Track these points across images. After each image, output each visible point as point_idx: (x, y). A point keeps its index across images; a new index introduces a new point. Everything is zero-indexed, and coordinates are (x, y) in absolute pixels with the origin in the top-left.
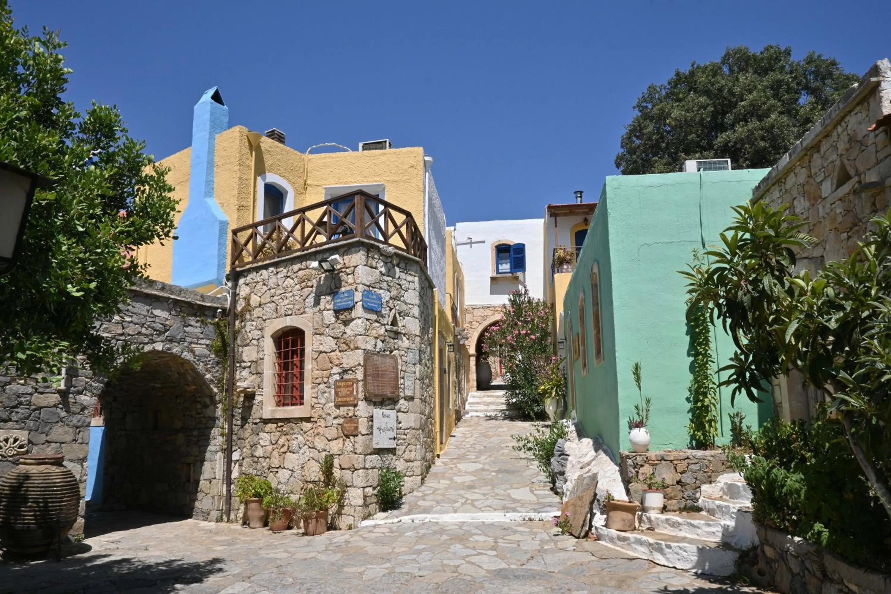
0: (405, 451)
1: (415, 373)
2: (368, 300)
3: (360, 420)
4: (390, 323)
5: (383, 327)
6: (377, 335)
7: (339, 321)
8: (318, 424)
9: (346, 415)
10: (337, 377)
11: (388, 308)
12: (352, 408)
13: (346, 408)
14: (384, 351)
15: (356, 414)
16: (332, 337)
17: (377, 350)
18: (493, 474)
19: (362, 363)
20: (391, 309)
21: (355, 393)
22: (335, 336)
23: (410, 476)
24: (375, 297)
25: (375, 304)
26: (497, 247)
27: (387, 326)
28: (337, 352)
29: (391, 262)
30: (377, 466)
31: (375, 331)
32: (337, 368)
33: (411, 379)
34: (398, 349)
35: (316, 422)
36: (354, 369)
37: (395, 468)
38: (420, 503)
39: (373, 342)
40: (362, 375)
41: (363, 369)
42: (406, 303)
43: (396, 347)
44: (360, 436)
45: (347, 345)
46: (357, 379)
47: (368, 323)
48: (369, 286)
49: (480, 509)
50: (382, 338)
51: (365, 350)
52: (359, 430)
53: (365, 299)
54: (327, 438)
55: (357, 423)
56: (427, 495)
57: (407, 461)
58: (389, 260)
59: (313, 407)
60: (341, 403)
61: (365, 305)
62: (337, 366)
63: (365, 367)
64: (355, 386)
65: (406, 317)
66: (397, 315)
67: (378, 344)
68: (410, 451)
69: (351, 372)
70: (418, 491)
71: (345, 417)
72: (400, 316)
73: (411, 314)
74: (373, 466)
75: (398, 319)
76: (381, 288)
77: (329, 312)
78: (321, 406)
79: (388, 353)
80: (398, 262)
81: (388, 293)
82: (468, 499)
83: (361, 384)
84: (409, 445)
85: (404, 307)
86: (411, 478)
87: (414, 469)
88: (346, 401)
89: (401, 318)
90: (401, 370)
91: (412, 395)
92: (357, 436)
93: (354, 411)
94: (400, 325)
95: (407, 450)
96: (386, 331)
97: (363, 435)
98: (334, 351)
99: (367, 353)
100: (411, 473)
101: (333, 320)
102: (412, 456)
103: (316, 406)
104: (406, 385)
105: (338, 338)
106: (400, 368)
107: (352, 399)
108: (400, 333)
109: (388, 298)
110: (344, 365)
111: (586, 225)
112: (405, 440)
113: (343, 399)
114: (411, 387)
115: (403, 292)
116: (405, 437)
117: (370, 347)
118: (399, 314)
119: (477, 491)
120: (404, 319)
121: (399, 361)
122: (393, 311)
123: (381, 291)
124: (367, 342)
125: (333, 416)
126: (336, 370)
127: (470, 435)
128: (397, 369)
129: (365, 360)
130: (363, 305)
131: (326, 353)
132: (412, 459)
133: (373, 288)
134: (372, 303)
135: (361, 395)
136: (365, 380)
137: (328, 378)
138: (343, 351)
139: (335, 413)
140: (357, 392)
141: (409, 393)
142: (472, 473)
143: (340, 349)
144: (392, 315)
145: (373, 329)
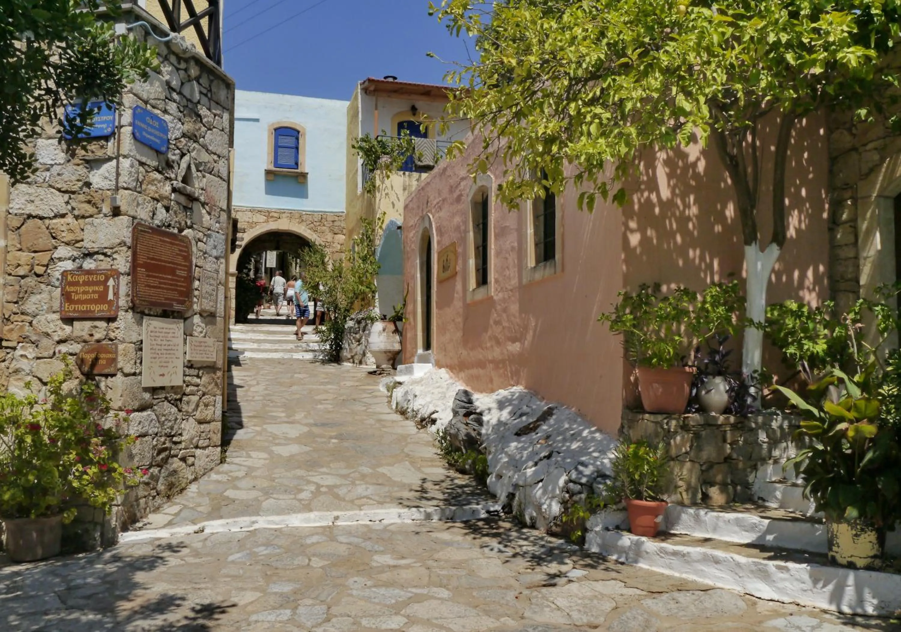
0: (197, 406)
1: (217, 271)
2: (143, 126)
3: (121, 347)
4: (180, 178)
5: (168, 183)
6: (156, 196)
7: (77, 161)
8: (19, 352)
9: (87, 337)
10: (69, 265)
11: (177, 151)
12: (102, 324)
13: (88, 324)
14: (169, 226)
15: (112, 335)
16: (59, 190)
17: (157, 222)
18: (334, 441)
19: (129, 241)
20: (183, 155)
21: (111, 296)
22: (65, 187)
23: (204, 448)
24: (156, 124)
25: (155, 136)
26: (276, 130)
27: (175, 182)
28: (70, 219)
29: (186, 70)
30: (150, 432)
31: (154, 188)
32: (69, 248)
33: (212, 282)
34: (191, 227)
35: (14, 349)
36: (109, 252)
37: (181, 434)
38: (230, 493)
39: (149, 207)
40: (128, 265)
41: (129, 253)
42: (207, 150)
43: (189, 223)
44: (119, 375)
45: (94, 205)
46: (116, 271)
47: (141, 169)
48: (146, 102)
49: (352, 501)
50: (165, 202)
51: (134, 218)
52: (120, 365)
53: (138, 123)
54: (40, 380)
55: (116, 352)
56: (237, 478)
57: (200, 422)
58: (183, 65)
59: (8, 320)
60: (76, 315)
61: (137, 135)
62: (67, 244)
63: (134, 249)
64: (111, 283)
65: (207, 175)
66: (193, 168)
67: (158, 213)
68: (206, 405)
69: (101, 257)
70: (218, 473)
71: (85, 341)
72: (198, 171)
73: (215, 169)
74: (144, 431)
75: (195, 175)
76: (165, 111)
77: (50, 141)
78: (29, 318)
79: (176, 231)
80: (198, 73)
81: (179, 125)
82: (319, 486)
83: (124, 281)
84: (204, 395)
85: (205, 157)
86: (207, 451)
87: (211, 435)
88: (90, 311)
89: (199, 174)
90: (196, 266)
91: (213, 309)
92: (113, 375)
93: (107, 329)
94: (196, 186)
95: (201, 404)
96: (174, 190)
97: (126, 375)
98: (63, 216)
99: (139, 224)
100: (207, 442)
101: (61, 157)
102: (208, 413)
103: (13, 318)
104: (204, 291)
105: (74, 193)
106: (194, 261)
107: (105, 307)
108: (197, 200)
109: (178, 134)
110: (86, 244)
111: (414, 114)
112: (198, 386)
113: (83, 307)
114: (211, 295)
115: (203, 129)
116: (198, 381)
117: (143, 214)
118: (197, 166)
119: (324, 470)
120: (204, 176)
121: (194, 249)
122: (186, 158)
123: (167, 118)
124: (138, 204)
125: (57, 338)
126: (63, 251)
127: (254, 382)
128: (191, 262)
129: (135, 238)
130: (133, 134)
131: (42, 218)
132: (208, 418)
133: (154, 107)
134: (151, 134)
135: (123, 302)
136: (133, 272)
137: (47, 266)
138: (83, 217)
139: (60, 332)
140: (116, 294)
141: (207, 305)
142: (298, 440)
143: (76, 213)
144: (184, 164)
145: (152, 182)
